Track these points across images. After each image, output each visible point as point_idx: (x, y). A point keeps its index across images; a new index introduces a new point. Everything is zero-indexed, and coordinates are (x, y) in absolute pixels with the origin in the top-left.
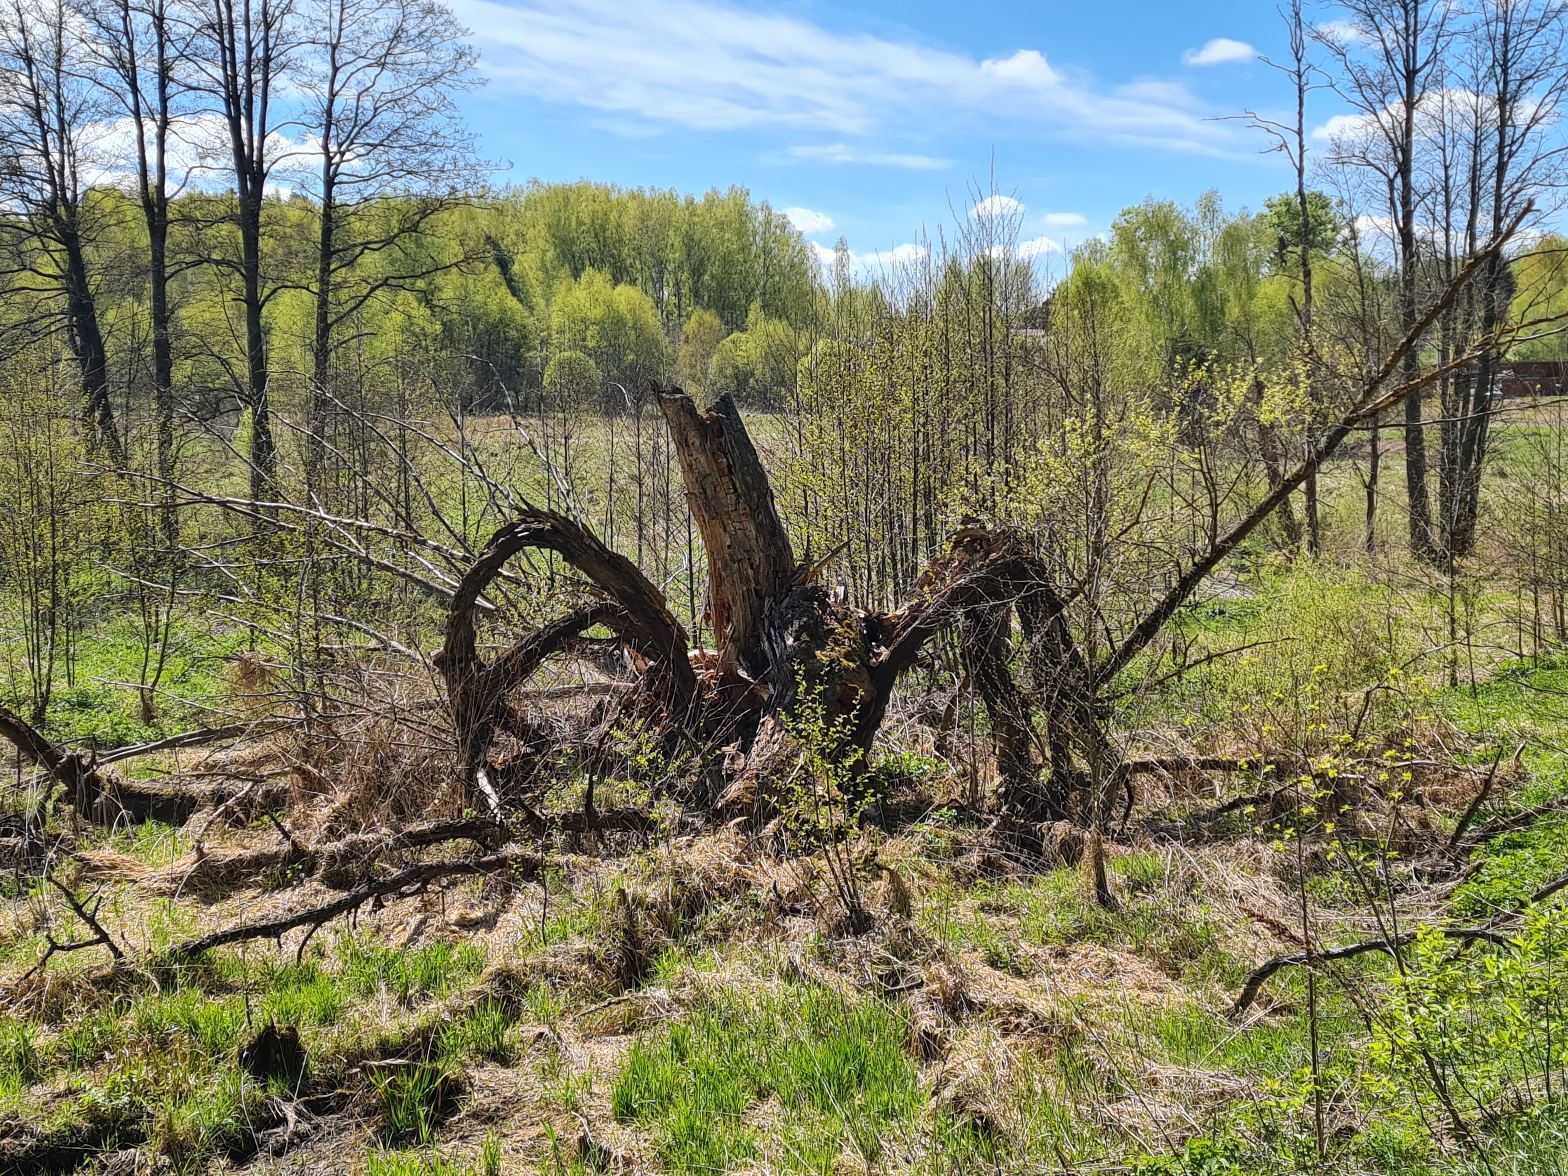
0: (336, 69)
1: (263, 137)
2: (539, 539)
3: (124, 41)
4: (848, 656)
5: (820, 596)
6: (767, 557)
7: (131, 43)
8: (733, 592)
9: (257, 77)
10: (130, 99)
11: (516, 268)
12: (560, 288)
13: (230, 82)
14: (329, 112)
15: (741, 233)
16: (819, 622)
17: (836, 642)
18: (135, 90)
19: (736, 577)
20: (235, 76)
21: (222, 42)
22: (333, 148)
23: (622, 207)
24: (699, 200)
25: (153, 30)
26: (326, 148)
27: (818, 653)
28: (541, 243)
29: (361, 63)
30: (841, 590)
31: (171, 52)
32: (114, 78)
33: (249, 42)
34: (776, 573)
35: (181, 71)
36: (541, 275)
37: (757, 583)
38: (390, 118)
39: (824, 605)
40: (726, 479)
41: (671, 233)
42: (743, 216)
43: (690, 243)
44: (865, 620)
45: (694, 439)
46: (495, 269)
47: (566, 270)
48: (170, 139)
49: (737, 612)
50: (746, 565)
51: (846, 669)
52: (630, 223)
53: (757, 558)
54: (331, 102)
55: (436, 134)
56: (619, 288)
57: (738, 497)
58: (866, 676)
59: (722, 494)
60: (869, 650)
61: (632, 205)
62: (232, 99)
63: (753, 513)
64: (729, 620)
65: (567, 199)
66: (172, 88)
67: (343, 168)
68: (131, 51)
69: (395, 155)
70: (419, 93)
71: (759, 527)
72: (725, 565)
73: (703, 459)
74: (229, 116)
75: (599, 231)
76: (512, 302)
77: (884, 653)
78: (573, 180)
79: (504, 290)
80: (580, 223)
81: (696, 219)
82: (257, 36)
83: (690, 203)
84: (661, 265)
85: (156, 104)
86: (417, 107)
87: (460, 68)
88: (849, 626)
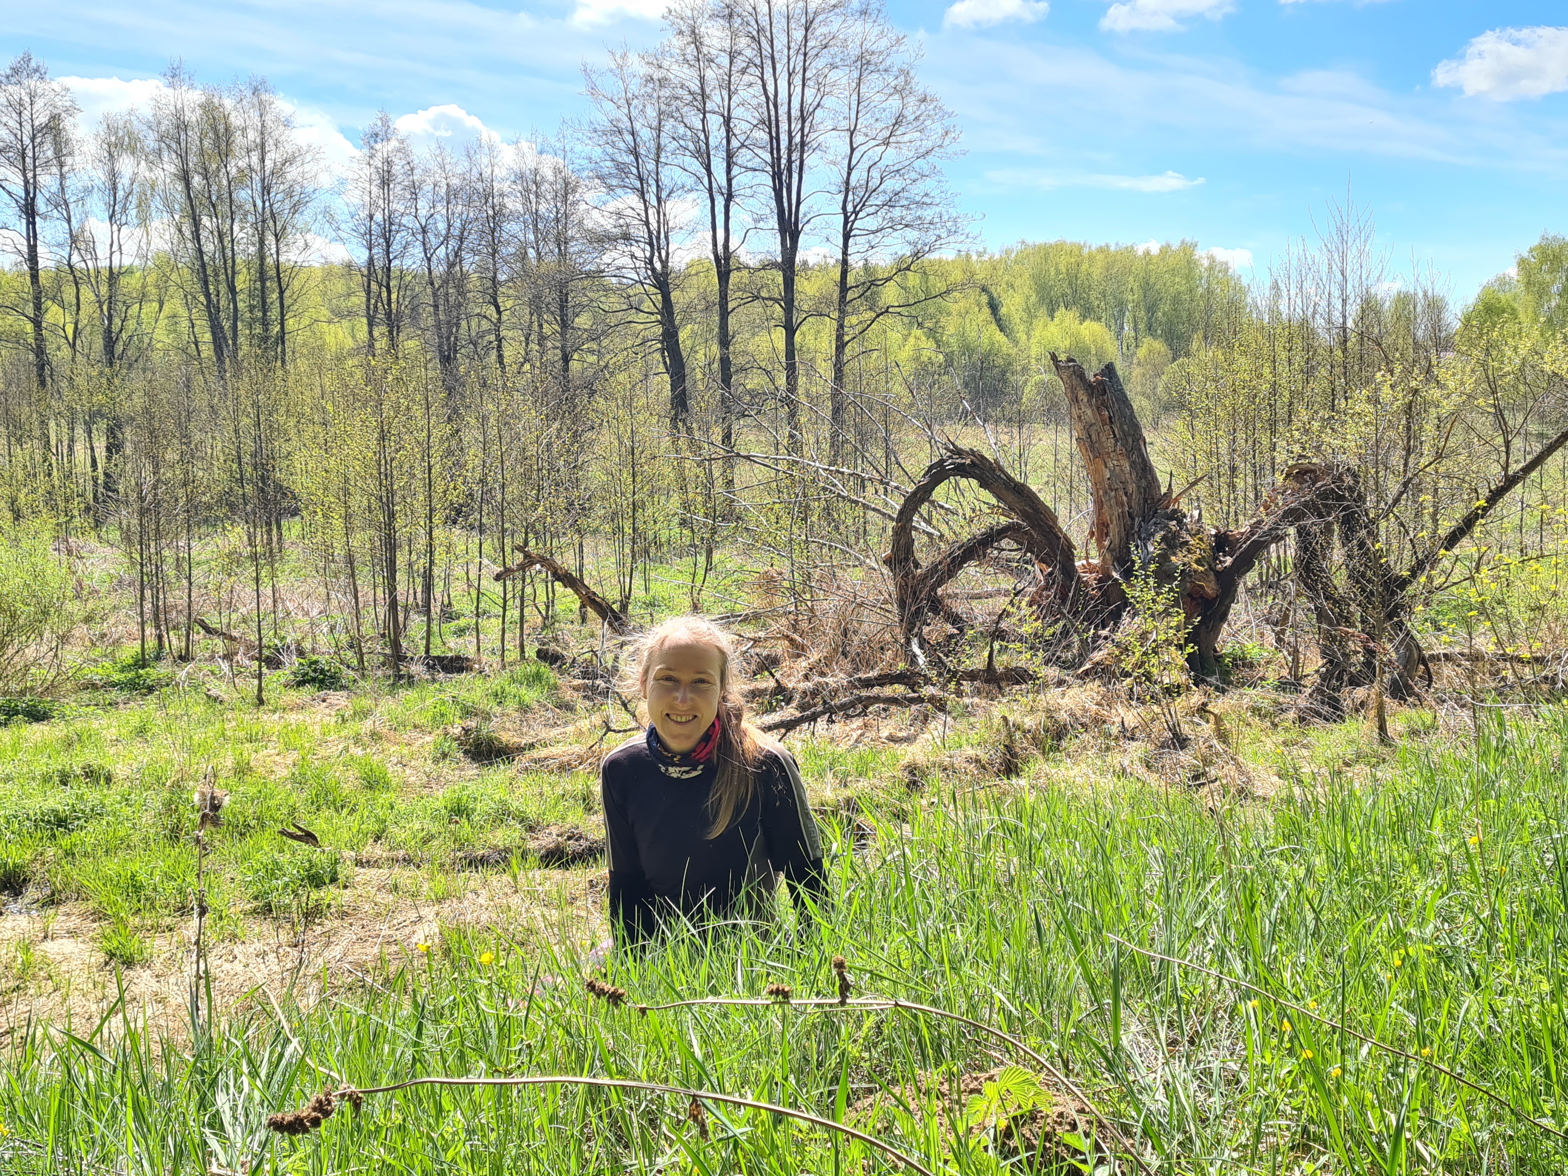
0: (853, 150)
1: (798, 203)
2: (962, 471)
3: (702, 137)
4: (1198, 562)
5: (1179, 517)
6: (1139, 487)
7: (707, 138)
8: (1112, 514)
9: (795, 156)
10: (706, 181)
11: (1003, 311)
12: (1038, 324)
13: (776, 162)
14: (847, 183)
15: (1189, 277)
16: (1176, 535)
17: (1189, 551)
18: (709, 174)
19: (1113, 501)
20: (779, 158)
21: (770, 133)
22: (850, 208)
23: (1091, 258)
24: (1155, 250)
25: (723, 129)
26: (844, 208)
27: (1173, 558)
28: (1026, 290)
29: (873, 143)
30: (1196, 513)
31: (735, 143)
32: (696, 166)
33: (790, 132)
34: (1145, 500)
35: (743, 157)
36: (1025, 316)
37: (1130, 507)
38: (892, 184)
39: (1180, 522)
40: (1107, 427)
41: (1131, 279)
42: (1191, 264)
43: (1146, 287)
44: (1216, 536)
45: (1083, 396)
46: (987, 310)
47: (1043, 311)
48: (733, 208)
49: (1114, 529)
50: (1121, 493)
51: (1195, 571)
52: (1097, 272)
53: (1132, 488)
54: (849, 174)
55: (926, 195)
56: (1085, 324)
57: (1117, 441)
58: (1212, 577)
59: (1104, 439)
60: (1216, 558)
61: (1100, 257)
62: (777, 175)
63: (1128, 454)
64: (1107, 535)
65: (1047, 254)
66: (735, 170)
67: (857, 224)
68: (707, 144)
69: (897, 212)
70: (915, 164)
71: (1133, 464)
72: (1106, 493)
73: (1089, 412)
74: (774, 189)
75: (1072, 278)
76: (999, 337)
77: (1229, 560)
78: (1053, 240)
79: (994, 326)
80: (1058, 272)
81: (1151, 267)
82: (796, 126)
83: (1147, 253)
84: (1121, 305)
85: (724, 183)
86: (914, 175)
87: (947, 142)
88: (1201, 539)
